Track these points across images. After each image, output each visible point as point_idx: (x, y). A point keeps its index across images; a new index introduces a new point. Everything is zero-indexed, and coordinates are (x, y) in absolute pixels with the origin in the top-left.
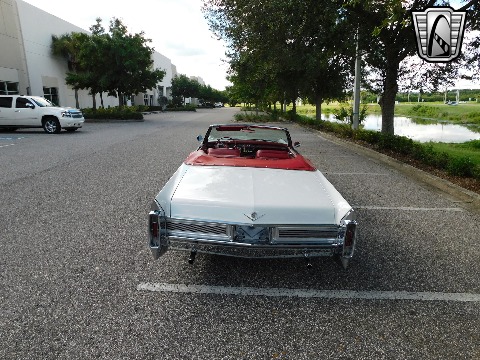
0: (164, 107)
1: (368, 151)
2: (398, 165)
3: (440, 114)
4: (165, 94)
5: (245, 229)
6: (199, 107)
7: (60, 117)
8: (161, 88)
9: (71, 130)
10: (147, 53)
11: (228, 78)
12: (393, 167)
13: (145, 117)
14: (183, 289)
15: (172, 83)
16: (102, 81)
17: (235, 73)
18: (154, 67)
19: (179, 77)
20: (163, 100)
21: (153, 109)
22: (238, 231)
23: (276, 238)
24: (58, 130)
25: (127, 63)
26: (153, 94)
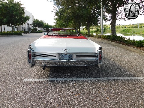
0: (30, 31)
1: (107, 41)
2: (118, 45)
3: (133, 32)
4: (30, 26)
5: (63, 55)
8: (28, 24)
10: (22, 9)
11: (54, 19)
12: (116, 46)
13: (23, 35)
14: (41, 80)
15: (33, 22)
16: (5, 20)
17: (57, 17)
18: (25, 15)
19: (35, 20)
20: (29, 28)
21: (25, 32)
22: (61, 56)
23: (75, 58)
25: (15, 13)
26: (25, 26)
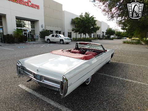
6: (116, 39)
7: (64, 40)
9: (67, 43)
15: (106, 31)
16: (81, 30)
20: (103, 36)
23: (43, 80)
24: (63, 43)
26: (100, 34)
